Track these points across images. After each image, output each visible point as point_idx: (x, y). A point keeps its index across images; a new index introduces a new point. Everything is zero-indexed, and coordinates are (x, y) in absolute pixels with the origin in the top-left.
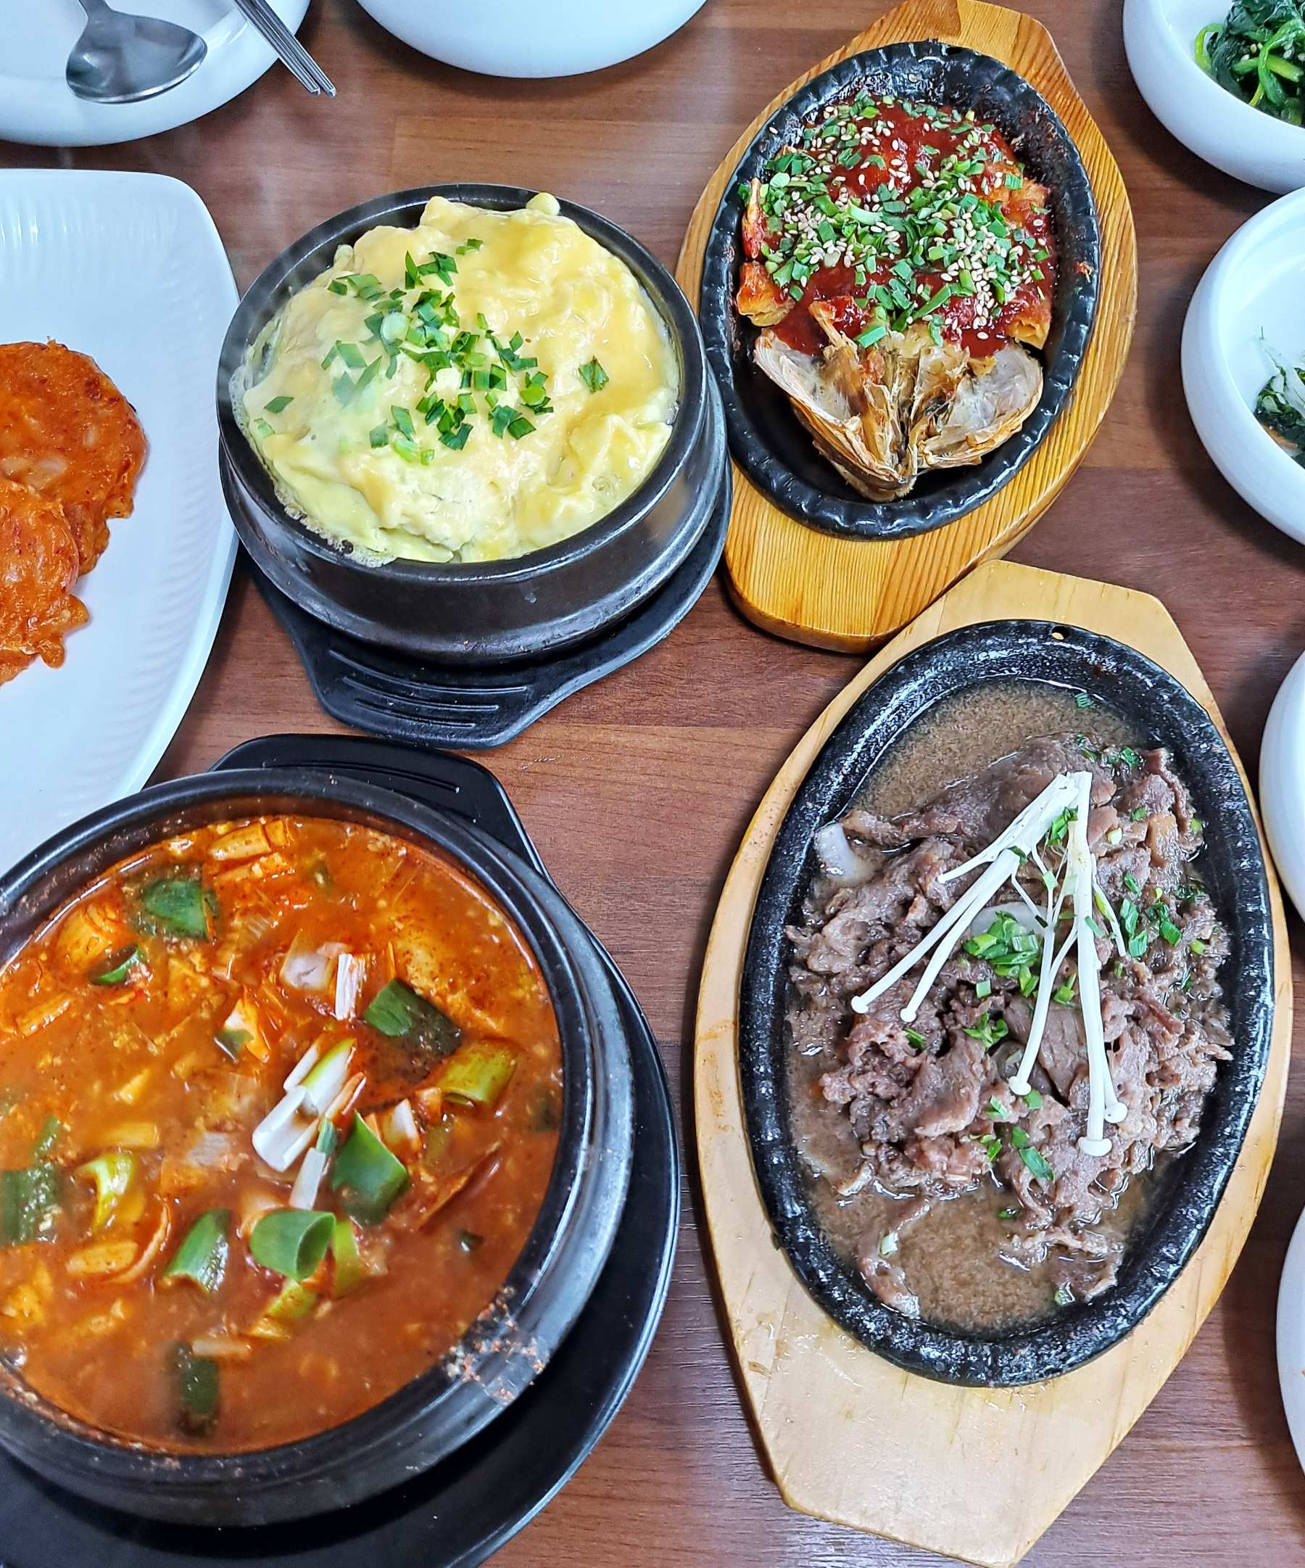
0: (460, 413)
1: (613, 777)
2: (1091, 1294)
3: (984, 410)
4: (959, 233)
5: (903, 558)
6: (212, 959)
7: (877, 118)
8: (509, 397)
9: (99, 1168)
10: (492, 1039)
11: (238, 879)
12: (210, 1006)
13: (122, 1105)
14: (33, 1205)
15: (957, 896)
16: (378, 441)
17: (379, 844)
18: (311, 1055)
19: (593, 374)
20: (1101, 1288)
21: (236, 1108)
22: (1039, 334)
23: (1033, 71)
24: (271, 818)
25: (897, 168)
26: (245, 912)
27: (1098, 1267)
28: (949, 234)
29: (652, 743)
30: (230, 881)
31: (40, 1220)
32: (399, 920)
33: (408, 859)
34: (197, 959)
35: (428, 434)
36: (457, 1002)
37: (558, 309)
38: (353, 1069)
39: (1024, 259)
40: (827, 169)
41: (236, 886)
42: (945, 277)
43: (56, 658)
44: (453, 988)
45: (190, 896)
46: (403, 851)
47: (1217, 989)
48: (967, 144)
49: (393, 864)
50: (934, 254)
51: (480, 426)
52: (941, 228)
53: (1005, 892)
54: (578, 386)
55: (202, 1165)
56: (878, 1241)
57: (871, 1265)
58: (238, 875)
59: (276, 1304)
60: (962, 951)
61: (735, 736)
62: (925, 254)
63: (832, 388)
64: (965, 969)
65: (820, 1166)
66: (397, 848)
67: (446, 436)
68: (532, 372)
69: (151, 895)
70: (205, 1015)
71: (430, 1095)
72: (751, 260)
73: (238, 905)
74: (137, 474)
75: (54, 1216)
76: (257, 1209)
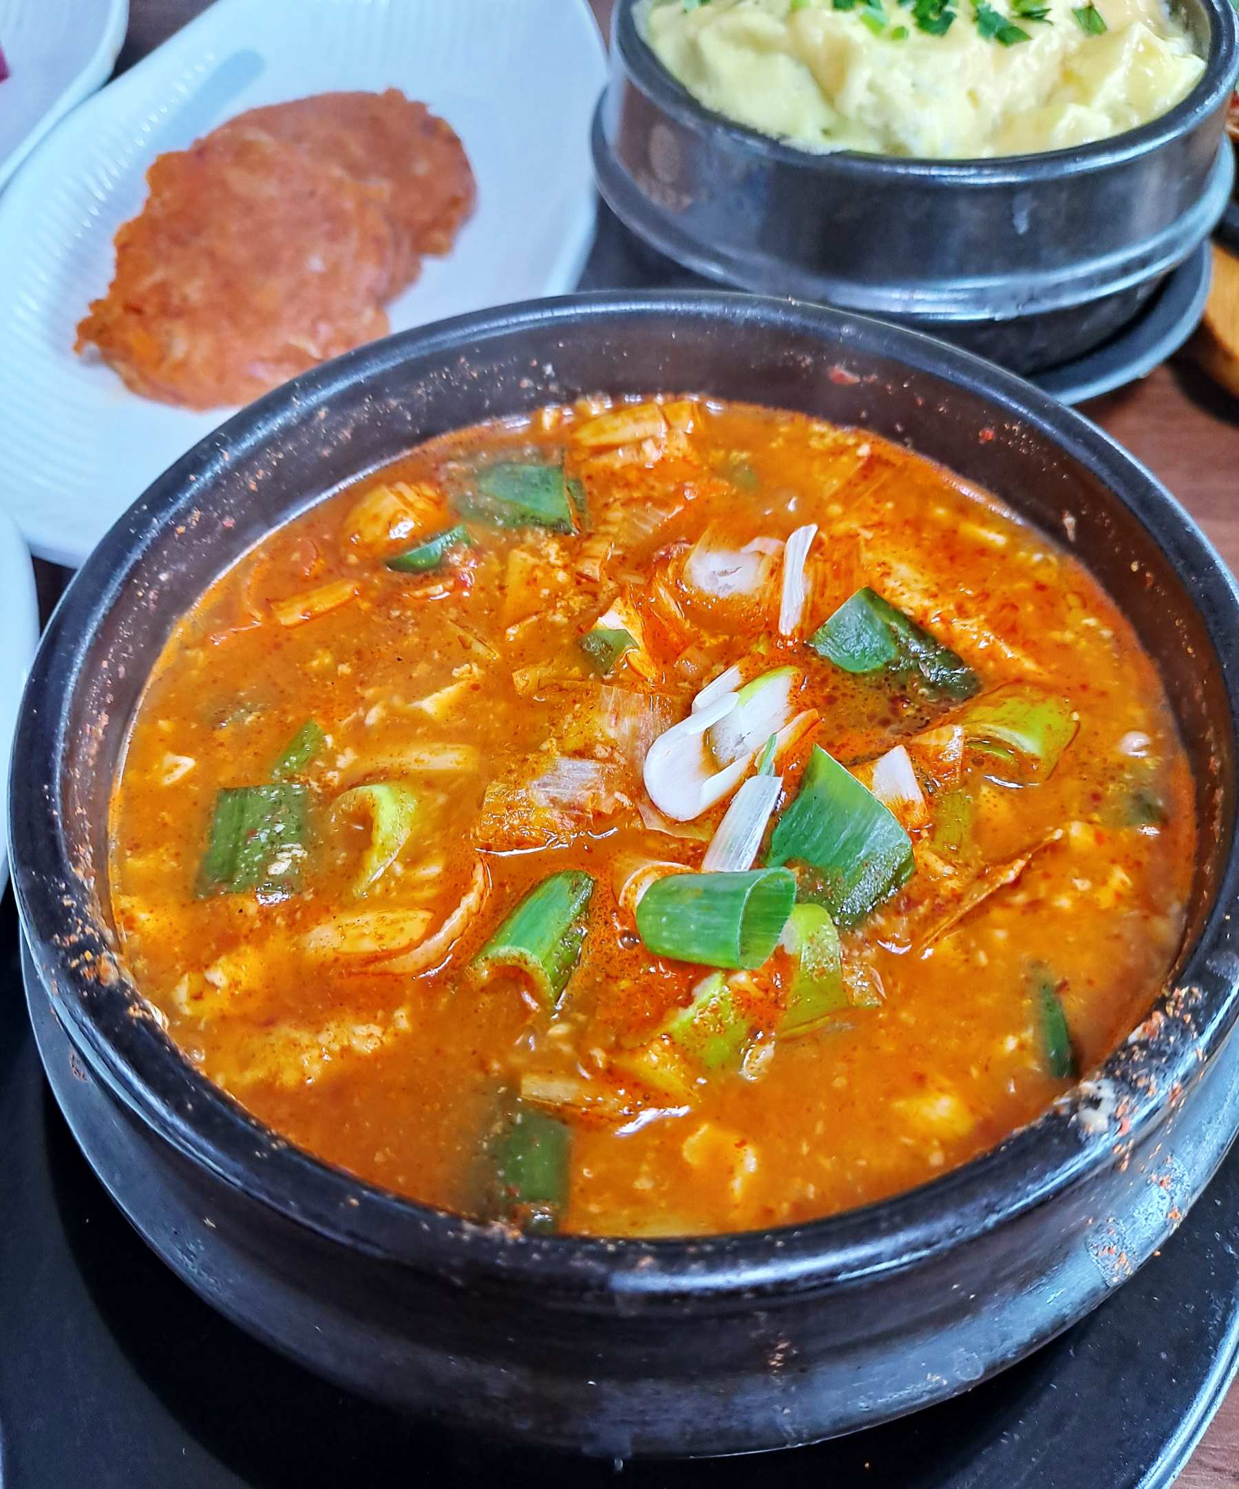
6: (574, 551)
9: (378, 795)
11: (617, 466)
12: (568, 609)
14: (263, 837)
17: (828, 441)
21: (612, 733)
24: (670, 397)
26: (628, 503)
30: (604, 469)
31: (271, 858)
32: (866, 527)
33: (873, 462)
34: (551, 549)
36: (970, 631)
41: (613, 474)
45: (545, 481)
46: (864, 450)
49: (848, 466)
55: (553, 801)
58: (616, 460)
66: (857, 445)
67: (922, 20)
69: (488, 476)
70: (561, 618)
73: (618, 494)
75: (294, 858)
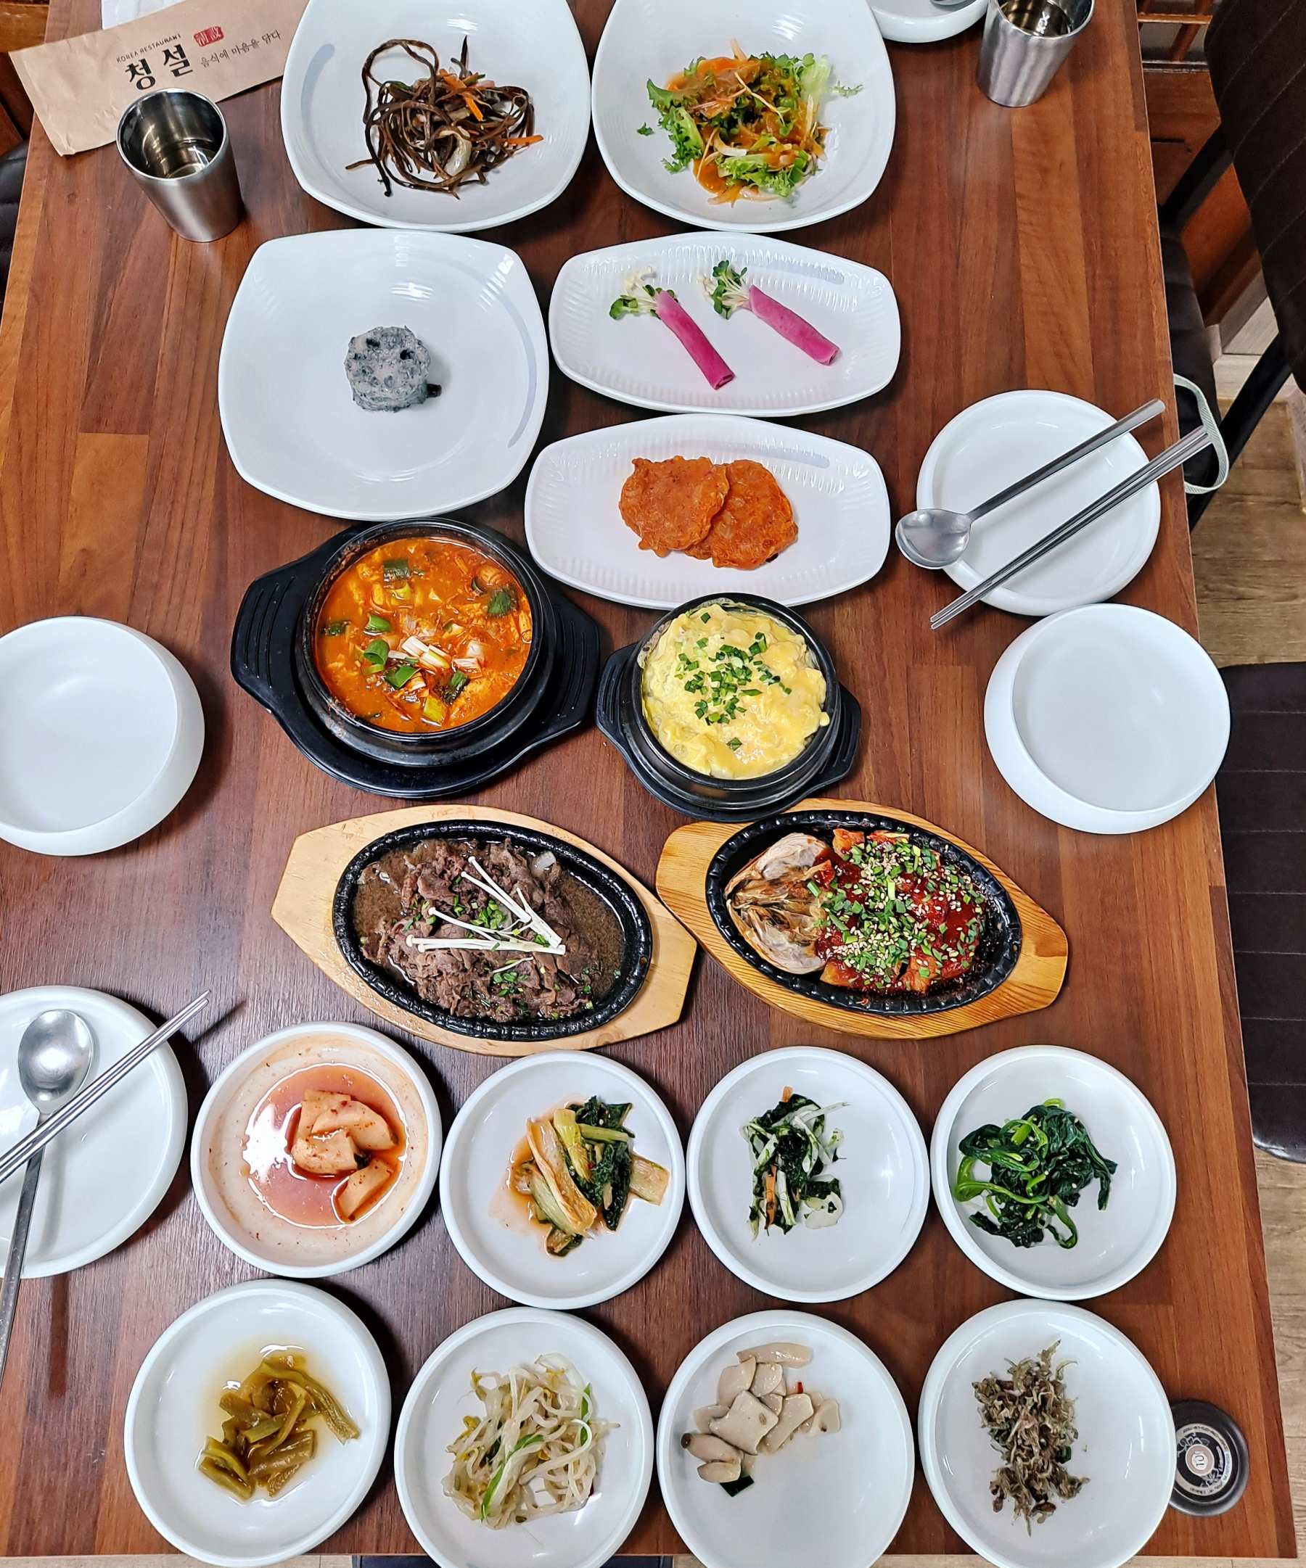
0: (700, 688)
1: (599, 780)
2: (362, 949)
3: (779, 945)
4: (879, 936)
5: (698, 903)
6: (480, 617)
7: (963, 903)
8: (712, 708)
9: (407, 588)
10: (448, 714)
12: (462, 618)
13: (428, 593)
15: (514, 899)
16: (682, 657)
18: (443, 654)
19: (735, 743)
20: (365, 954)
21: (424, 631)
22: (827, 978)
23: (1013, 994)
25: (923, 908)
26: (498, 626)
27: (374, 954)
28: (878, 931)
29: (615, 796)
30: (510, 620)
34: (480, 612)
35: (690, 676)
36: (461, 701)
37: (758, 725)
38: (439, 669)
39: (876, 976)
40: (925, 875)
41: (508, 622)
42: (854, 929)
43: (643, 546)
44: (467, 699)
45: (505, 606)
47: (482, 1014)
48: (949, 950)
50: (866, 924)
51: (697, 696)
52: (882, 928)
53: (514, 917)
54: (728, 738)
55: (405, 621)
56: (386, 871)
57: (377, 866)
58: (512, 623)
59: (358, 648)
60: (489, 898)
61: (619, 834)
62: (867, 919)
63: (786, 871)
64: (482, 898)
65: (417, 851)
67: (689, 683)
68: (729, 717)
69: (506, 594)
70: (459, 618)
71: (426, 693)
72: (865, 835)
73: (501, 624)
74: (737, 567)
76: (390, 640)
